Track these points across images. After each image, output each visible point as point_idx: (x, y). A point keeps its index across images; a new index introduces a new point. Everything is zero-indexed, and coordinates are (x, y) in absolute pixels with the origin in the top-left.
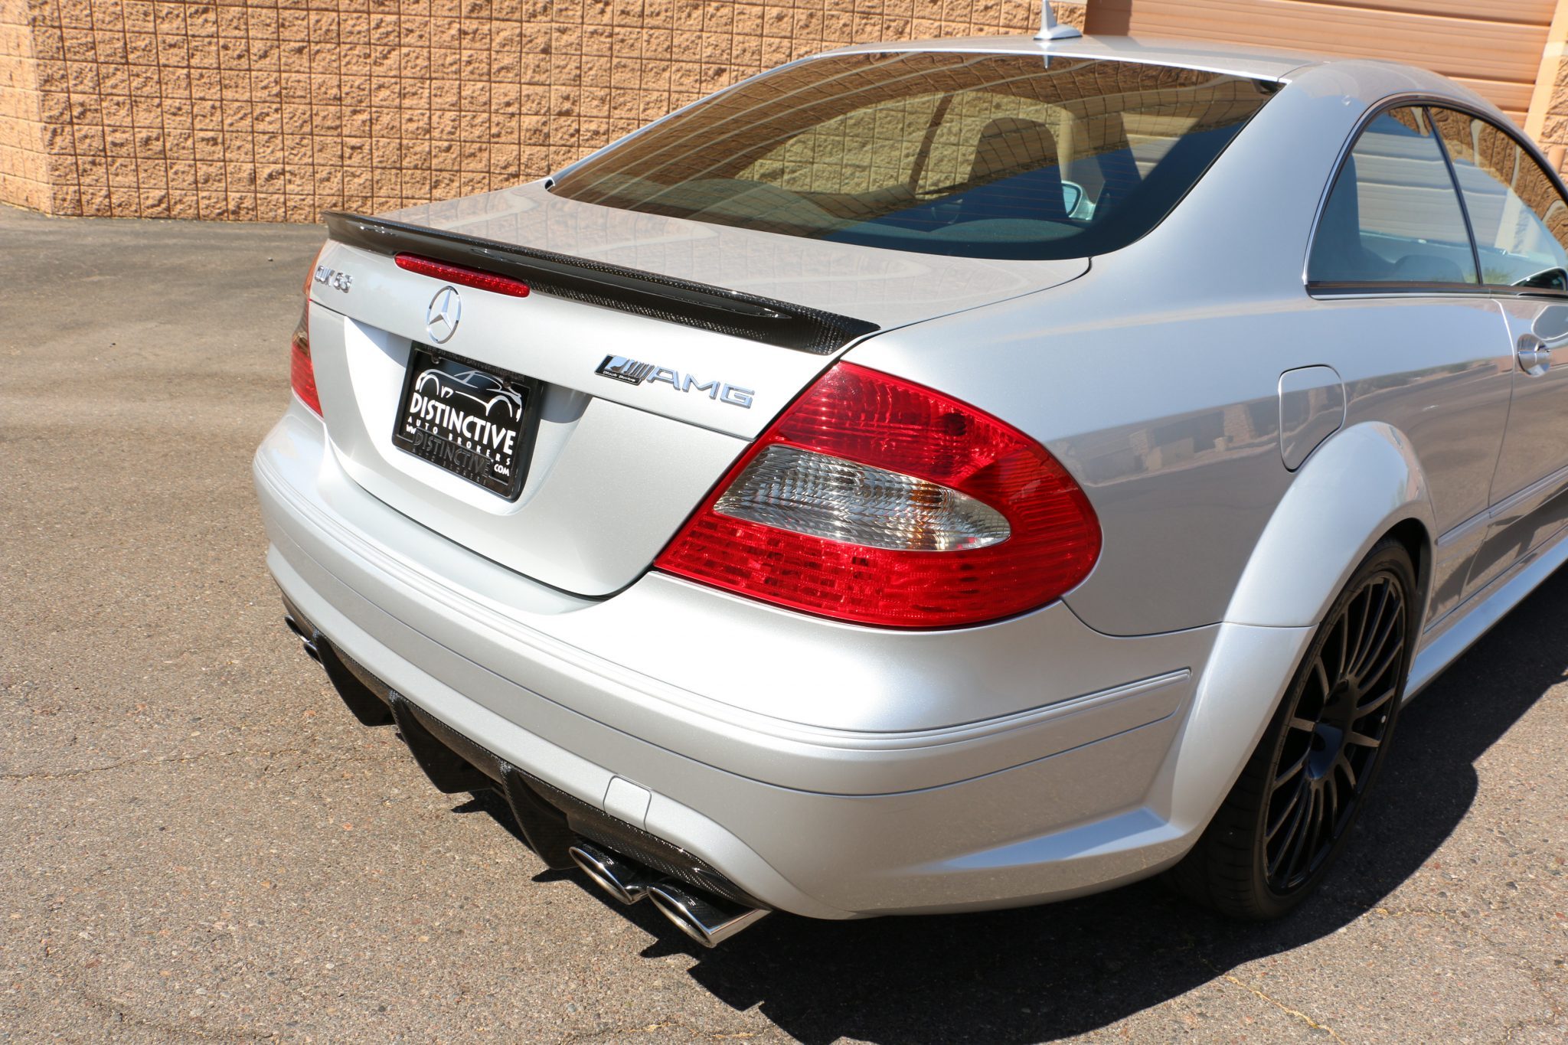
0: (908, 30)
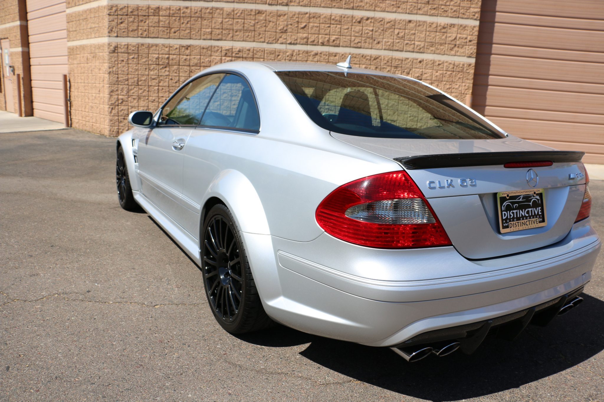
0: (411, 72)
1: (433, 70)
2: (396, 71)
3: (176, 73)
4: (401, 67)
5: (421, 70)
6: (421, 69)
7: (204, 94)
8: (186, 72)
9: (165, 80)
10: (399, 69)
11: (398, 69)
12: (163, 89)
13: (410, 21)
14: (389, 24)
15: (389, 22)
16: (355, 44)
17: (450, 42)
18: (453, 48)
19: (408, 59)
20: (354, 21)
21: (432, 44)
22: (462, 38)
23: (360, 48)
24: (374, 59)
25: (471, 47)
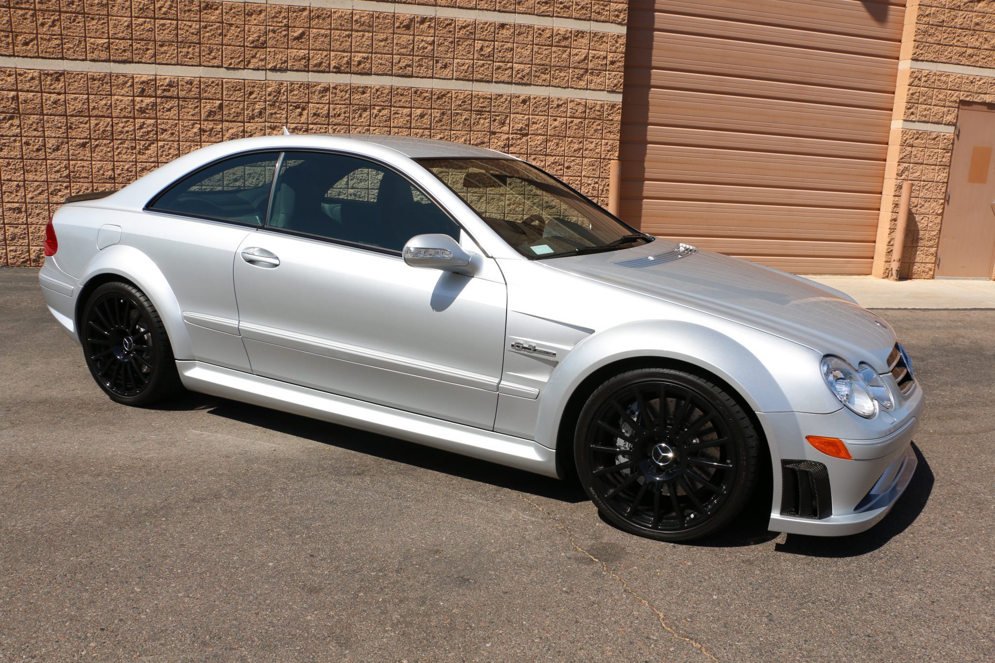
0: (507, 121)
1: (548, 116)
2: (480, 118)
3: (35, 130)
4: (490, 111)
5: (526, 117)
6: (525, 114)
7: (101, 172)
8: (60, 128)
9: (13, 145)
10: (486, 115)
12: (9, 164)
13: (503, 26)
14: (463, 32)
15: (464, 27)
16: (401, 68)
17: (576, 64)
18: (582, 75)
19: (502, 95)
20: (397, 25)
21: (545, 69)
22: (598, 58)
23: (411, 76)
24: (438, 98)
25: (614, 73)
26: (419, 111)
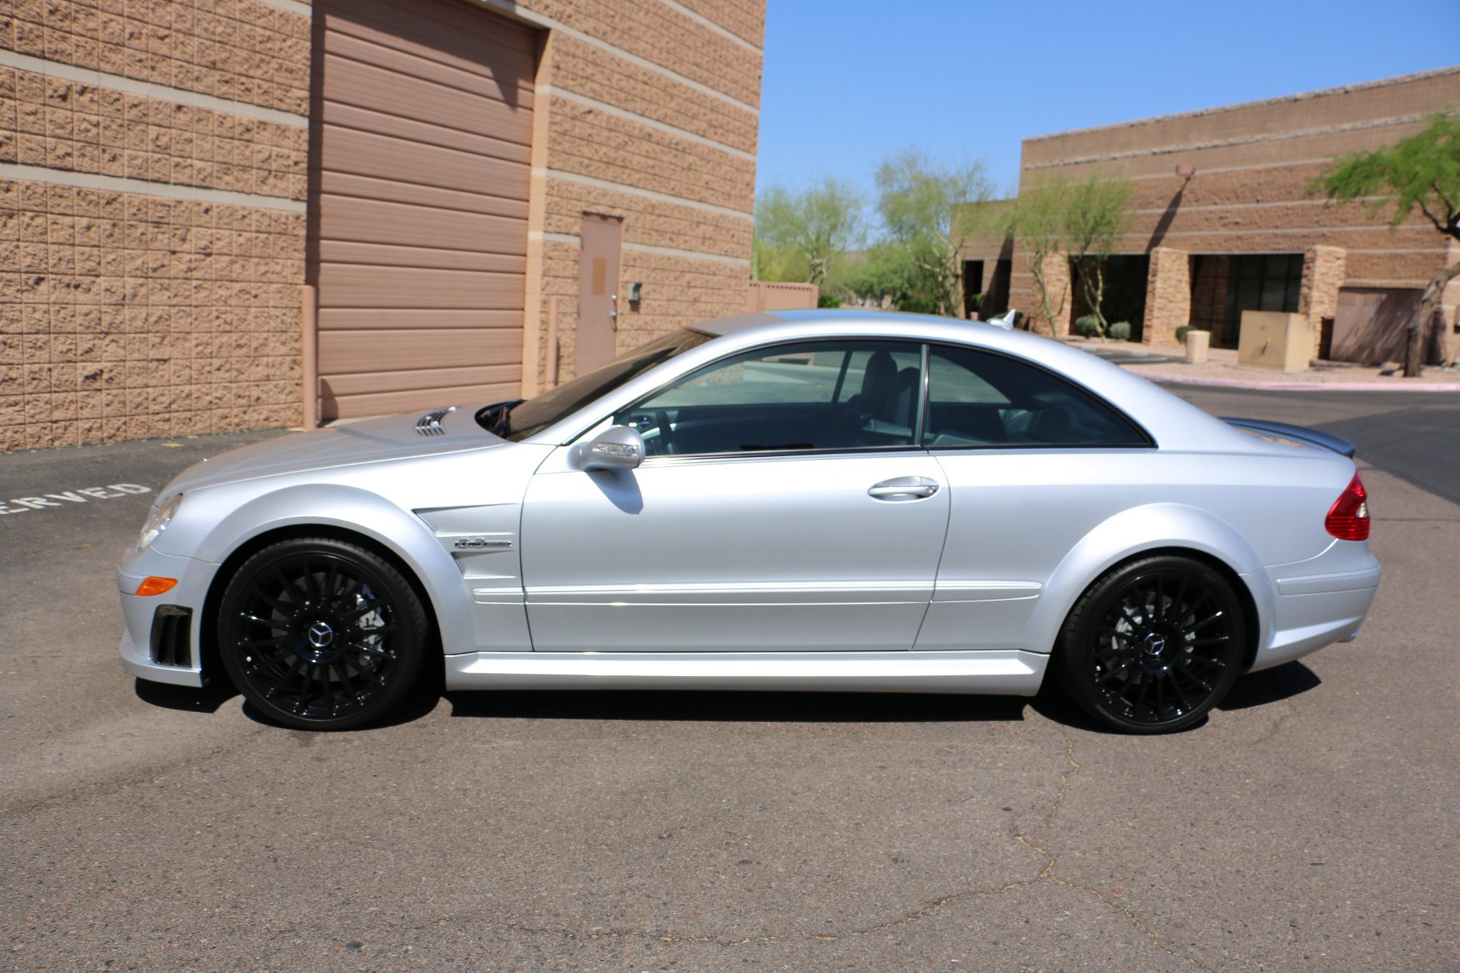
1: (232, 230)
5: (210, 231)
6: (208, 228)
11: (162, 230)
13: (179, 108)
14: (135, 111)
15: (136, 106)
16: (59, 157)
17: (260, 165)
18: (266, 178)
19: (180, 202)
20: (49, 92)
21: (227, 167)
22: (282, 157)
23: (71, 170)
24: (108, 203)
25: (298, 177)
26: (85, 222)
